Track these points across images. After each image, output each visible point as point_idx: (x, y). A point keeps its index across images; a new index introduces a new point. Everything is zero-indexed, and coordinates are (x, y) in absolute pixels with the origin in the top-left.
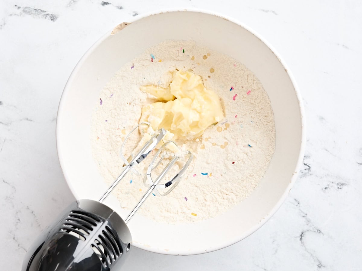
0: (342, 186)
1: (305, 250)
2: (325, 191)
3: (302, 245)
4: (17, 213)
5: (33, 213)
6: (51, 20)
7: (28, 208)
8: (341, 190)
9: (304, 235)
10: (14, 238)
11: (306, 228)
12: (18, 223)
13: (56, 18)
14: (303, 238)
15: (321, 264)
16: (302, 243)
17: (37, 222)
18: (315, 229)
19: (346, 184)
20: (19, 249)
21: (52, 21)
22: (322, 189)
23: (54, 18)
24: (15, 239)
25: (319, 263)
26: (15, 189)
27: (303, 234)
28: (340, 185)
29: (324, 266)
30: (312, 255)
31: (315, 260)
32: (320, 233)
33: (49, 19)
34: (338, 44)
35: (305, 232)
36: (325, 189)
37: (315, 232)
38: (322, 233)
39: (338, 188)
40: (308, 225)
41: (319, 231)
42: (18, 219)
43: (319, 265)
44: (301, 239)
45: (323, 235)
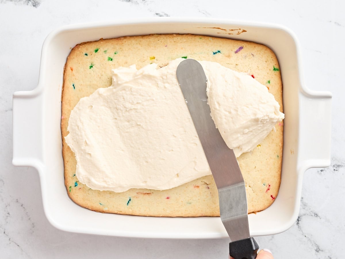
0: (338, 168)
1: (302, 235)
2: (321, 173)
3: (299, 229)
4: (6, 206)
5: (23, 206)
6: (33, 6)
7: (18, 201)
8: (337, 171)
9: (301, 220)
10: (4, 232)
11: (303, 212)
12: (7, 216)
13: (39, 4)
14: (299, 222)
15: (319, 248)
16: (299, 227)
17: (27, 215)
18: (311, 213)
19: (342, 166)
20: (10, 243)
21: (35, 7)
22: (318, 172)
23: (37, 4)
24: (6, 233)
25: (317, 247)
26: (3, 182)
27: (300, 218)
28: (336, 167)
29: (322, 251)
30: (309, 239)
31: (313, 244)
32: (317, 216)
33: (31, 6)
34: (331, 21)
35: (302, 216)
36: (321, 171)
37: (312, 215)
38: (319, 217)
39: (334, 170)
40: (304, 209)
41: (316, 215)
42: (8, 212)
43: (317, 249)
44: (298, 223)
45: (320, 219)
